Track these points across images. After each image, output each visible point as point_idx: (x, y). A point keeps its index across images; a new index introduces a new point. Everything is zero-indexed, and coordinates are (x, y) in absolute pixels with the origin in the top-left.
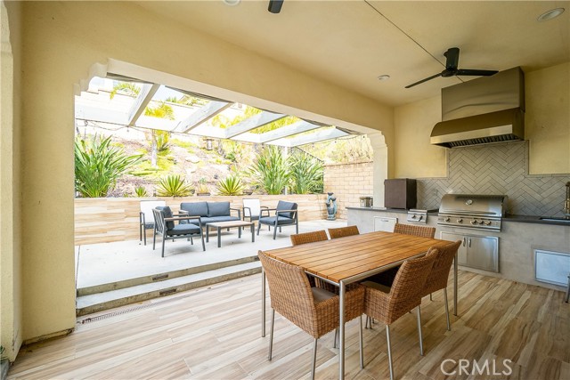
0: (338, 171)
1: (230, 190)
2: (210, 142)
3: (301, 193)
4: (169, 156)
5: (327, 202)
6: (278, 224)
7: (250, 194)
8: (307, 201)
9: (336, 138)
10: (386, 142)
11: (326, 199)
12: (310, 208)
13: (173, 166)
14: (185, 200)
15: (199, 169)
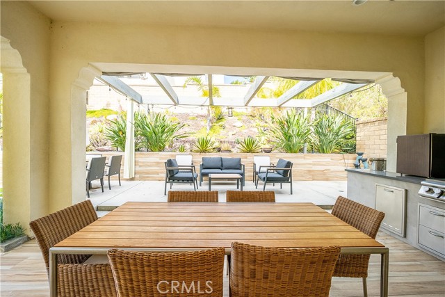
0: (372, 129)
1: (250, 148)
2: (230, 110)
3: (324, 152)
4: (221, 123)
5: (356, 162)
6: (267, 180)
7: (269, 152)
8: (329, 160)
9: (352, 92)
10: (402, 86)
11: (355, 159)
12: (332, 168)
13: (222, 130)
14: (207, 156)
15: (240, 132)
